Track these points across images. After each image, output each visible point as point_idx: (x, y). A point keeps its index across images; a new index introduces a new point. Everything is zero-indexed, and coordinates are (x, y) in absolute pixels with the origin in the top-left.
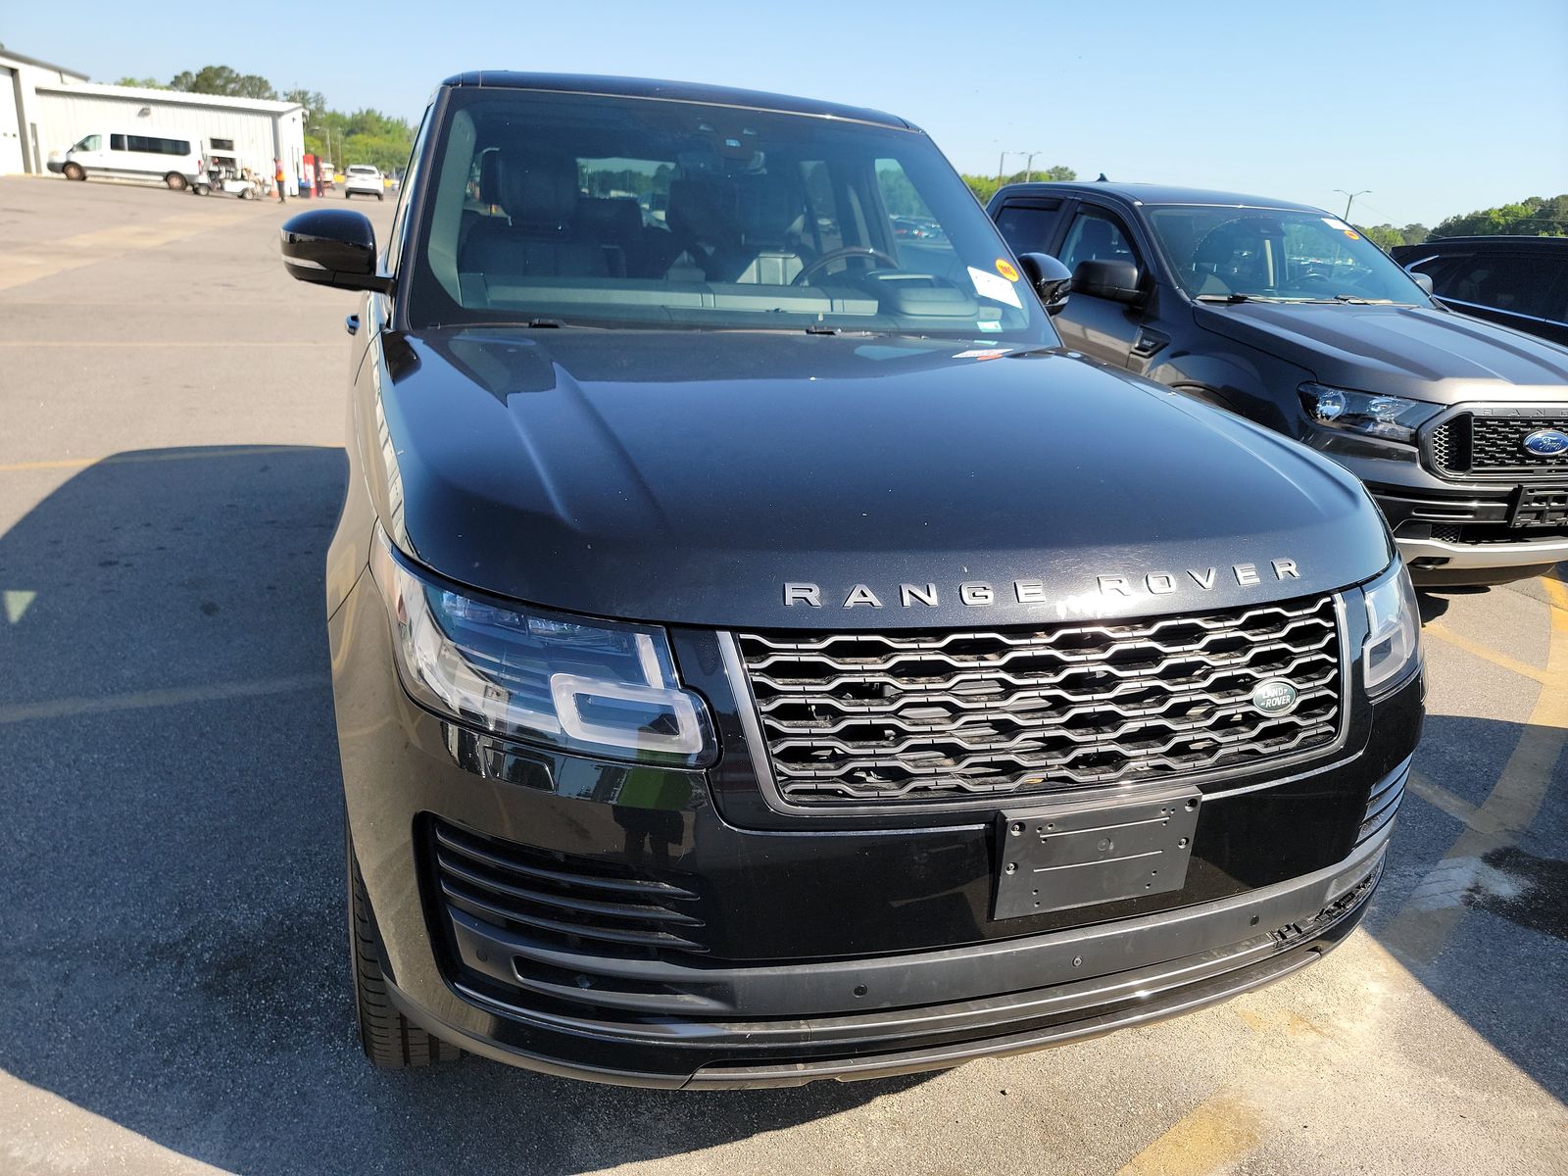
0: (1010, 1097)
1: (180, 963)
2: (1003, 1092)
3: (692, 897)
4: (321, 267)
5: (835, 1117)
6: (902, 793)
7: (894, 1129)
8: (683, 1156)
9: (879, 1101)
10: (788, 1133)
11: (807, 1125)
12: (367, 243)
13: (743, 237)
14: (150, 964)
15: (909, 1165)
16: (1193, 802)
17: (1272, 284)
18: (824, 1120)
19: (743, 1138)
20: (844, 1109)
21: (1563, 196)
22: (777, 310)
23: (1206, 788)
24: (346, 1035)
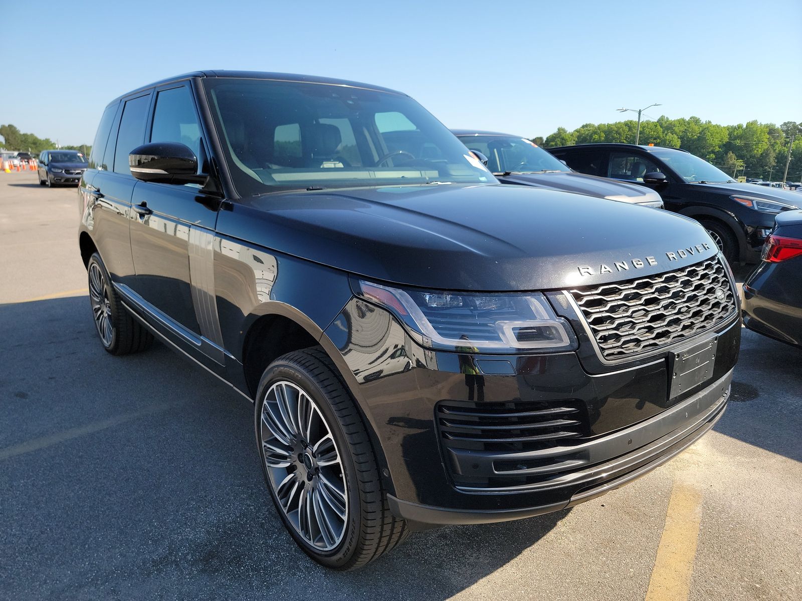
0: (606, 506)
1: (177, 565)
2: (603, 506)
3: (576, 411)
4: (166, 173)
5: (548, 534)
6: (639, 349)
7: (575, 532)
8: (501, 569)
9: (559, 523)
10: (535, 546)
11: (540, 541)
12: (193, 157)
13: (312, 155)
14: (160, 571)
15: (591, 542)
16: (716, 338)
17: (500, 170)
18: (545, 537)
19: (519, 554)
20: (549, 531)
21: (537, 138)
22: (403, 177)
23: (718, 332)
24: (301, 569)
